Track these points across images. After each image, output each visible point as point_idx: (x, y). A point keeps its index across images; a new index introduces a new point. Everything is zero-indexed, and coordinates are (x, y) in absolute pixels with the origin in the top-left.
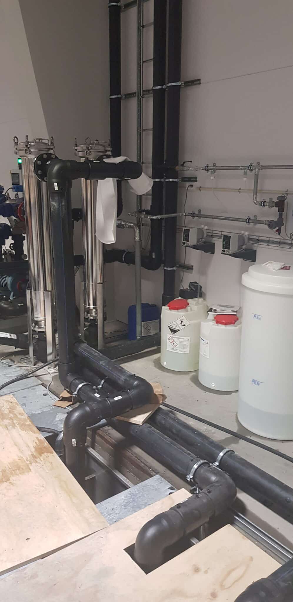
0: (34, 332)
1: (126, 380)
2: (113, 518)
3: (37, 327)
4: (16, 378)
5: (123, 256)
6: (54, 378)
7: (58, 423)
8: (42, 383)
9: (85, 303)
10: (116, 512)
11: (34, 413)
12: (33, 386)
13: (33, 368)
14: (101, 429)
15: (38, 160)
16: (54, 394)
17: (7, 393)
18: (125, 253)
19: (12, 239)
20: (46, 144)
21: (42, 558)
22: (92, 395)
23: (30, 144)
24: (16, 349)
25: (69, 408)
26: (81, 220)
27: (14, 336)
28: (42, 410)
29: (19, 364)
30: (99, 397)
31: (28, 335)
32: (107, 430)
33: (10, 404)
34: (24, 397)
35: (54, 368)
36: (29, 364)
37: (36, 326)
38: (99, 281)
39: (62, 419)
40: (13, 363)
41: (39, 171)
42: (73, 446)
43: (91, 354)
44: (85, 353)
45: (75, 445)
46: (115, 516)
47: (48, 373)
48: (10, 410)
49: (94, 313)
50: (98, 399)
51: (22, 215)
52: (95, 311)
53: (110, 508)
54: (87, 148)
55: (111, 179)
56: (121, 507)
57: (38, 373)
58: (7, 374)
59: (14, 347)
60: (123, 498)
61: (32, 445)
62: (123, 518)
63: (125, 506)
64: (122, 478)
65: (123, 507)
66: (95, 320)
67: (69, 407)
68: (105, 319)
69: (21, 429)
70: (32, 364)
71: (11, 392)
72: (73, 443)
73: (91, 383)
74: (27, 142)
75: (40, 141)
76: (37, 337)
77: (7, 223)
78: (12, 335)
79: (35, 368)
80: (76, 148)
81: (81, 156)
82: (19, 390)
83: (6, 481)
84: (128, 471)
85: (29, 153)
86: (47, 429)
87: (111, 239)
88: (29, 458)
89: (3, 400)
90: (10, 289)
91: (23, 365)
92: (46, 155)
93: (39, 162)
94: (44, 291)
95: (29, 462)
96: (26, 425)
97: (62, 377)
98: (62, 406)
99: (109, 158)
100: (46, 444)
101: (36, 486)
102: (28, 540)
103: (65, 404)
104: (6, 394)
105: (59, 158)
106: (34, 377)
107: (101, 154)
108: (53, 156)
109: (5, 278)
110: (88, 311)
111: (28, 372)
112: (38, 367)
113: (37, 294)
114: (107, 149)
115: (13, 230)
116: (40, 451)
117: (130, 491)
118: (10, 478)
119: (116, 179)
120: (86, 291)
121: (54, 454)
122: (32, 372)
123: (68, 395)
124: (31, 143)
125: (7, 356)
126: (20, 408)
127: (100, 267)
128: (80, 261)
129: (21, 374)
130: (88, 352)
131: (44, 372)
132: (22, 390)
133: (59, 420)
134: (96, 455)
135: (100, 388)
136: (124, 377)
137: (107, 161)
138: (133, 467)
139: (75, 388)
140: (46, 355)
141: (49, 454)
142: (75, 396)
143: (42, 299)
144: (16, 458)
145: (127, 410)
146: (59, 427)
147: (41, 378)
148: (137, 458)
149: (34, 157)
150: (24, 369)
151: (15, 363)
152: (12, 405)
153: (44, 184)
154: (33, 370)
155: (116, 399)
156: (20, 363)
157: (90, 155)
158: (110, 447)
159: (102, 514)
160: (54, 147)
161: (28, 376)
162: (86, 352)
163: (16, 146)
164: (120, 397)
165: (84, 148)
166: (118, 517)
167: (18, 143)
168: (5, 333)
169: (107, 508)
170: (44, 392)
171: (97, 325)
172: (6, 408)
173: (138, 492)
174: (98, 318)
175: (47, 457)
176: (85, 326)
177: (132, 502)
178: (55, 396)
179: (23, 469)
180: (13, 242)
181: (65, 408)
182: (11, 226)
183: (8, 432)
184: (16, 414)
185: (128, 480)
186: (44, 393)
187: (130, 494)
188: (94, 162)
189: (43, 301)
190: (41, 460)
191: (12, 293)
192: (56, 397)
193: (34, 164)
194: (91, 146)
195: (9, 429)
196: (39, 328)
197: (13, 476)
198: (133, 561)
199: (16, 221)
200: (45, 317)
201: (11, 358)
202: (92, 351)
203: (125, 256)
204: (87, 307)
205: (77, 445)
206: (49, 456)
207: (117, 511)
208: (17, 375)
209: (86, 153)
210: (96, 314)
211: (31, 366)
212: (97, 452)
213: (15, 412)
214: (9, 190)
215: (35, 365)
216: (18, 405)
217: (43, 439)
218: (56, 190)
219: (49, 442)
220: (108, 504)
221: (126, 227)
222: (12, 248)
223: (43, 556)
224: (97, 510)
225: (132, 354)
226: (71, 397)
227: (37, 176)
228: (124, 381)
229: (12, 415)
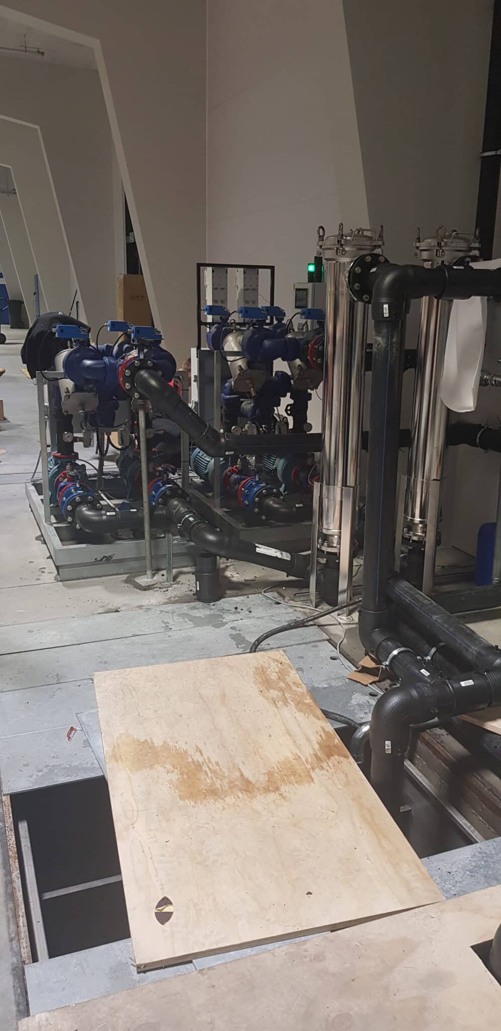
0: (320, 553)
1: (479, 653)
2: (450, 888)
3: (326, 544)
4: (287, 623)
5: (478, 436)
6: (347, 632)
7: (355, 710)
8: (329, 638)
9: (406, 512)
10: (456, 879)
11: (316, 685)
12: (314, 642)
13: (315, 611)
14: (428, 731)
15: (356, 266)
16: (348, 660)
17: (274, 646)
18: (483, 430)
19: (291, 397)
20: (370, 238)
21: (332, 931)
22: (417, 671)
23: (344, 238)
24: (287, 576)
25: (372, 686)
26: (414, 369)
27: (286, 556)
28: (328, 683)
29: (292, 602)
30: (429, 676)
31: (310, 554)
32: (439, 735)
33: (280, 665)
34: (299, 657)
35: (348, 616)
36: (307, 604)
37: (324, 542)
38: (434, 476)
39: (361, 702)
40: (282, 600)
41: (357, 284)
42: (387, 752)
43: (417, 600)
44: (407, 598)
45: (390, 752)
46: (454, 886)
47: (337, 623)
48: (279, 675)
49: (419, 531)
50: (426, 679)
51: (314, 359)
52: (421, 528)
53: (445, 870)
54: (439, 244)
55: (478, 298)
56: (465, 873)
57: (322, 620)
58: (273, 616)
59: (285, 574)
60: (467, 858)
61: (315, 739)
62: (468, 893)
63: (471, 872)
64: (462, 822)
65: (468, 873)
66: (421, 543)
67: (374, 684)
68: (438, 542)
69: (296, 708)
70: (313, 606)
71: (281, 646)
72: (386, 748)
73: (413, 650)
74: (340, 236)
75: (360, 233)
76: (323, 561)
77: (285, 371)
78: (284, 553)
79: (319, 612)
80: (418, 244)
81: (425, 258)
82: (293, 645)
83: (274, 791)
84: (474, 812)
85: (342, 254)
86: (337, 717)
87: (466, 403)
88: (310, 760)
89: (269, 658)
90: (280, 479)
91: (299, 604)
92: (369, 257)
93: (358, 270)
94: (343, 486)
95: (310, 766)
96: (304, 703)
97: (364, 632)
98: (361, 682)
99: (475, 261)
100: (337, 740)
101: (321, 808)
102: (309, 895)
103: (367, 679)
104: (272, 649)
105: (392, 262)
106: (316, 627)
107: (461, 254)
108: (382, 259)
109: (273, 461)
110: (411, 526)
111: (306, 617)
112: (322, 611)
113: (332, 490)
114: (473, 245)
115: (294, 383)
116: (328, 751)
117: (481, 848)
118: (281, 788)
119: (486, 298)
120: (410, 493)
121: (349, 759)
122: (313, 617)
123: (372, 665)
124: (346, 237)
125: (273, 587)
126: (295, 674)
127: (438, 451)
128: (406, 438)
129: (296, 619)
130: (411, 595)
131: (332, 621)
132: (296, 645)
133: (356, 703)
134: (416, 773)
135: (428, 660)
136: (476, 648)
137: (476, 266)
138: (484, 806)
139: (387, 655)
140: (337, 593)
141: (342, 759)
142: (386, 669)
143: (338, 498)
144: (291, 757)
145: (482, 706)
146: (357, 716)
147: (326, 629)
148: (493, 792)
149: (348, 261)
150: (300, 611)
151: (286, 600)
152: (283, 668)
153: (360, 305)
154: (315, 614)
155: (463, 684)
156: (294, 600)
157: (442, 256)
158: (444, 765)
159: (432, 877)
160: (383, 244)
161: (306, 624)
162: (407, 596)
163: (320, 243)
164: (470, 682)
165: (433, 244)
166: (460, 888)
167: (325, 238)
168: (274, 550)
169: (439, 869)
170: (332, 653)
171: (424, 551)
172: (273, 670)
173: (494, 853)
174: (427, 539)
175: (339, 763)
176: (402, 552)
177: (485, 867)
178: (349, 663)
179: (300, 776)
180: (292, 402)
181: (367, 686)
182: (291, 377)
183: (276, 711)
184: (289, 683)
185: (473, 828)
186: (332, 655)
187: (480, 853)
188: (455, 267)
189: (339, 503)
190: (329, 766)
191: (283, 486)
192: (351, 665)
193: (350, 272)
194: (445, 240)
195: (278, 706)
196: (329, 546)
197: (286, 785)
198: (486, 969)
199: (300, 367)
200: (340, 529)
201: (280, 590)
202: (418, 596)
203: (480, 436)
204: (409, 520)
205: (392, 750)
206: (341, 762)
207: (456, 877)
208: (289, 619)
209: (435, 253)
210: (424, 532)
211: (309, 607)
212: (418, 768)
213: (287, 681)
214: (295, 316)
215: (316, 607)
216: (291, 669)
217: (333, 732)
218: (385, 316)
219: (341, 739)
220: (442, 862)
221: (492, 383)
222: (289, 412)
223: (334, 928)
224: (424, 869)
225: (482, 609)
226: (378, 669)
227: (351, 292)
228: (476, 654)
229: (282, 685)
